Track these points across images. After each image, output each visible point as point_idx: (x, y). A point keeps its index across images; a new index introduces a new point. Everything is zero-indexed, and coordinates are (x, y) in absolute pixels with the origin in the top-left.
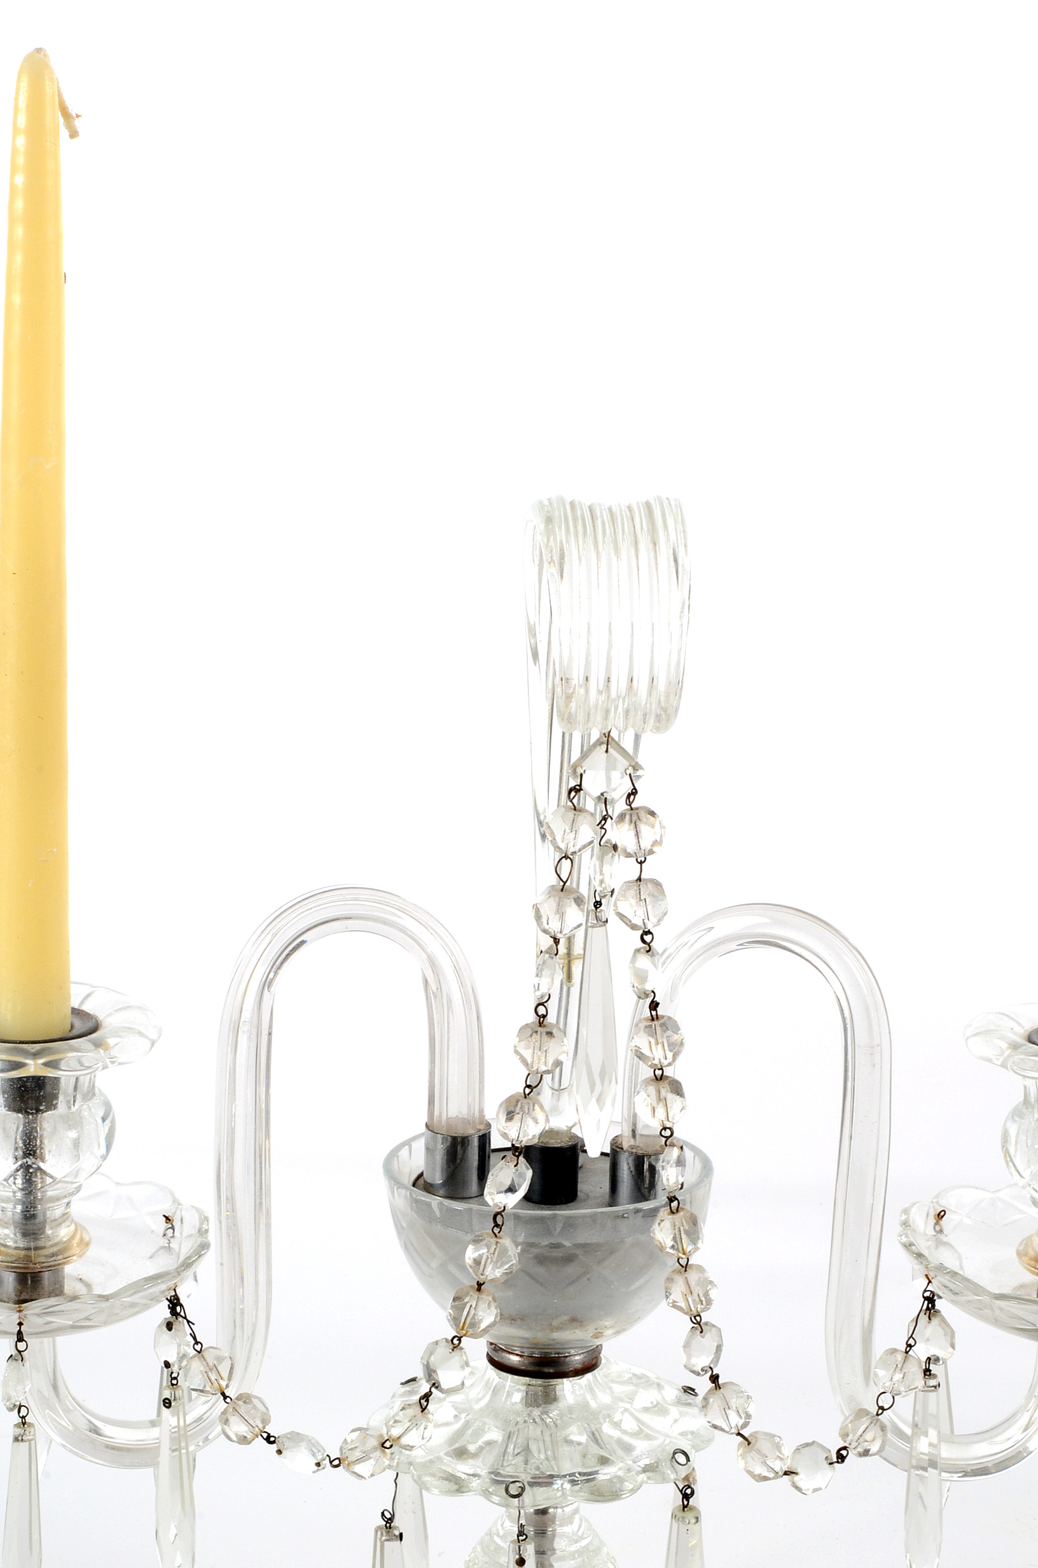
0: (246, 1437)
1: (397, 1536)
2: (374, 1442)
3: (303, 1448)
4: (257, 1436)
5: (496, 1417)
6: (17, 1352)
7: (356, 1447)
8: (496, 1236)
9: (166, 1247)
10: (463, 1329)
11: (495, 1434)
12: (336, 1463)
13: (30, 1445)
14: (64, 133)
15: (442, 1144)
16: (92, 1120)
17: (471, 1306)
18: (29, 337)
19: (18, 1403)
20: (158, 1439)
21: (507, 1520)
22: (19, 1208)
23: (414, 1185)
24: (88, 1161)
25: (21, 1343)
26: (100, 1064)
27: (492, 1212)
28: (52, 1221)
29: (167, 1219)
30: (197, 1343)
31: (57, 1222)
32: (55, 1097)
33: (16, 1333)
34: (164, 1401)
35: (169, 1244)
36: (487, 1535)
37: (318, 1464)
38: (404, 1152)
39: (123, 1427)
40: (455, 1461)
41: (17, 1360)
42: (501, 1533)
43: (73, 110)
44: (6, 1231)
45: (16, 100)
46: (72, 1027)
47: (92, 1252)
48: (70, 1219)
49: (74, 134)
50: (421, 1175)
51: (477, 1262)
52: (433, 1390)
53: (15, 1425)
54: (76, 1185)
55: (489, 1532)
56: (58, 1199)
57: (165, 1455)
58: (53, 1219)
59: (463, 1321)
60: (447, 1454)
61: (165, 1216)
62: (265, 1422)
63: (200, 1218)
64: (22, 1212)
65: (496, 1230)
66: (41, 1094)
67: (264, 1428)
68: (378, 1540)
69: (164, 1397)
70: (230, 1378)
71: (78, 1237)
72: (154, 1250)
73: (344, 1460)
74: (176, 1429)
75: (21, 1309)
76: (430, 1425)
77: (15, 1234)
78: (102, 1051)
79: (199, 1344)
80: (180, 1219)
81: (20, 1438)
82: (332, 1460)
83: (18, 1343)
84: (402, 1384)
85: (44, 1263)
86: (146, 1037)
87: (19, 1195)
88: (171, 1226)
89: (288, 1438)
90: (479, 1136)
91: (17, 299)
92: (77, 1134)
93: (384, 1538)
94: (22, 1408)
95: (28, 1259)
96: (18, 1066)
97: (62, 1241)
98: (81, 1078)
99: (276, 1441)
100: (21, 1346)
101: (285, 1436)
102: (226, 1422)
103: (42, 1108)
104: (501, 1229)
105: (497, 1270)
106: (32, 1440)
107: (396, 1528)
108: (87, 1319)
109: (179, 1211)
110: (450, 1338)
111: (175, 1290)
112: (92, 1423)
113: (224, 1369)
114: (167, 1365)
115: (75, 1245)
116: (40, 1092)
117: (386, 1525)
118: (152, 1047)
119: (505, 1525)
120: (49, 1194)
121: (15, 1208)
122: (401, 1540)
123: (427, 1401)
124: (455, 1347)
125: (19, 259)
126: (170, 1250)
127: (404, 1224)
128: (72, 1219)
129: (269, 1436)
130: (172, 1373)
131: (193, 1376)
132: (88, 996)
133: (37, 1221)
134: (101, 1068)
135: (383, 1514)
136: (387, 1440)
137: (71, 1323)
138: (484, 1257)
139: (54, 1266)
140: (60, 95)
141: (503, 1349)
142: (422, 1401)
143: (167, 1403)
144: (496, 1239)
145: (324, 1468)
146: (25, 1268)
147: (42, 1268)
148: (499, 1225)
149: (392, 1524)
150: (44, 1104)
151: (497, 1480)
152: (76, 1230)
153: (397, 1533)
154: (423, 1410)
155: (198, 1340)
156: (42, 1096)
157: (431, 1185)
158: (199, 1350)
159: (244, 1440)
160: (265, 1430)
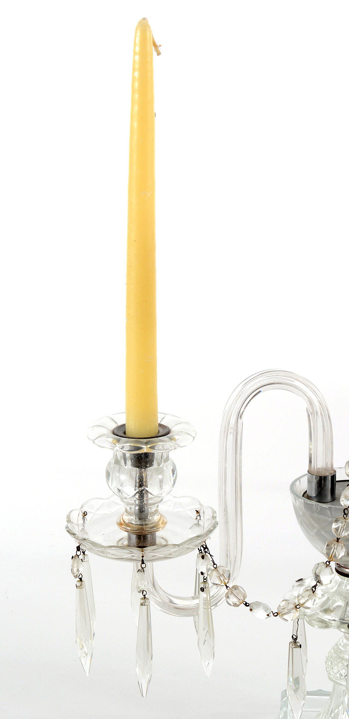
0: (236, 604)
1: (299, 646)
2: (292, 606)
3: (261, 608)
4: (241, 603)
5: (341, 595)
6: (141, 568)
7: (285, 608)
8: (345, 518)
9: (197, 524)
10: (331, 558)
11: (340, 603)
12: (276, 614)
13: (147, 607)
14: (155, 53)
15: (315, 479)
16: (168, 471)
17: (335, 548)
18: (141, 141)
19: (142, 590)
20: (198, 604)
21: (345, 639)
22: (137, 508)
23: (303, 496)
24: (167, 487)
25: (143, 564)
26: (173, 447)
27: (343, 508)
28: (151, 513)
29: (197, 512)
30: (214, 564)
31: (153, 514)
32: (153, 461)
33: (141, 560)
34: (201, 588)
35: (198, 522)
36: (336, 645)
37: (268, 615)
38: (298, 482)
39: (181, 599)
40: (324, 614)
41: (142, 572)
42: (342, 644)
43: (158, 43)
44: (132, 517)
45: (135, 40)
46: (159, 432)
47: (168, 526)
48: (158, 512)
49: (159, 54)
50: (306, 492)
51: (337, 529)
52: (318, 584)
53: (141, 599)
54: (161, 498)
55: (337, 644)
56: (154, 504)
57: (201, 611)
58: (151, 512)
59: (331, 554)
60: (321, 611)
61: (196, 511)
62: (245, 597)
63: (212, 512)
64: (138, 509)
65: (345, 516)
66: (148, 460)
67: (244, 600)
68: (291, 648)
69: (201, 587)
70: (229, 579)
71: (162, 520)
72: (192, 525)
73: (280, 613)
74: (206, 599)
75: (143, 550)
76: (317, 599)
77: (136, 519)
78: (174, 442)
79: (216, 565)
80: (203, 512)
81: (143, 604)
82: (274, 613)
83: (142, 564)
84: (296, 581)
85: (149, 531)
86: (191, 435)
87: (137, 502)
88: (199, 515)
89: (255, 604)
90: (331, 476)
91: (135, 125)
92: (162, 477)
93: (293, 647)
94: (144, 592)
95: (142, 529)
96: (139, 448)
97: (155, 521)
98: (163, 453)
99: (250, 605)
100: (143, 566)
101: (254, 603)
102: (228, 597)
103: (148, 466)
104: (347, 516)
105: (346, 533)
106: (148, 605)
107: (298, 642)
108: (170, 554)
109: (202, 509)
110: (325, 562)
111: (205, 542)
112: (170, 599)
113: (226, 576)
114: (202, 573)
115: (161, 523)
116: (147, 459)
117: (294, 641)
118: (194, 439)
119: (343, 642)
120: (150, 502)
121: (136, 507)
122: (301, 647)
123: (315, 588)
124: (327, 566)
125: (136, 108)
126: (199, 525)
127: (301, 514)
128: (159, 513)
129: (246, 603)
130: (204, 577)
131: (213, 579)
132: (163, 418)
133: (145, 513)
134: (173, 449)
135: (292, 636)
136: (298, 605)
137: (164, 556)
138: (340, 527)
139: (153, 532)
140: (153, 37)
141: (343, 567)
142: (313, 589)
143: (202, 589)
144: (345, 520)
145: (270, 617)
146: (141, 533)
147: (148, 533)
148: (346, 514)
149: (297, 641)
150: (148, 464)
151: (343, 622)
152: (161, 517)
153: (299, 645)
154: (314, 592)
155: (215, 563)
156: (148, 461)
157: (311, 497)
158: (215, 567)
159: (235, 605)
160: (245, 601)
